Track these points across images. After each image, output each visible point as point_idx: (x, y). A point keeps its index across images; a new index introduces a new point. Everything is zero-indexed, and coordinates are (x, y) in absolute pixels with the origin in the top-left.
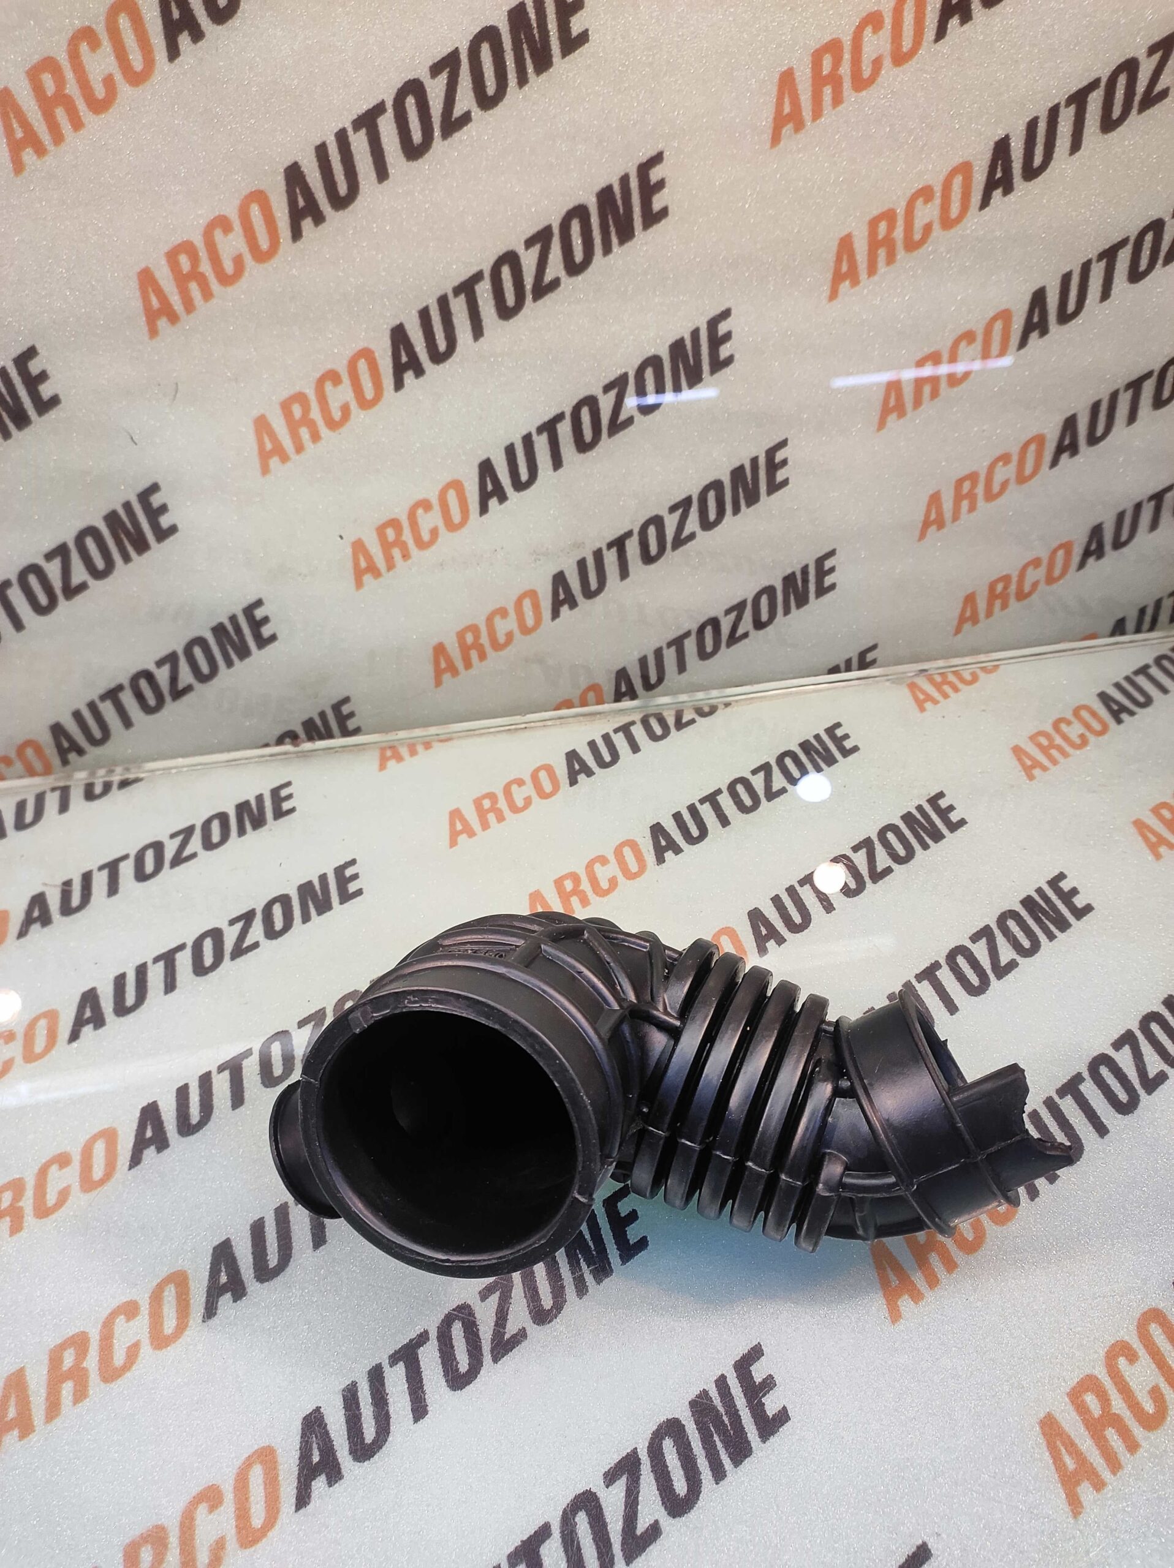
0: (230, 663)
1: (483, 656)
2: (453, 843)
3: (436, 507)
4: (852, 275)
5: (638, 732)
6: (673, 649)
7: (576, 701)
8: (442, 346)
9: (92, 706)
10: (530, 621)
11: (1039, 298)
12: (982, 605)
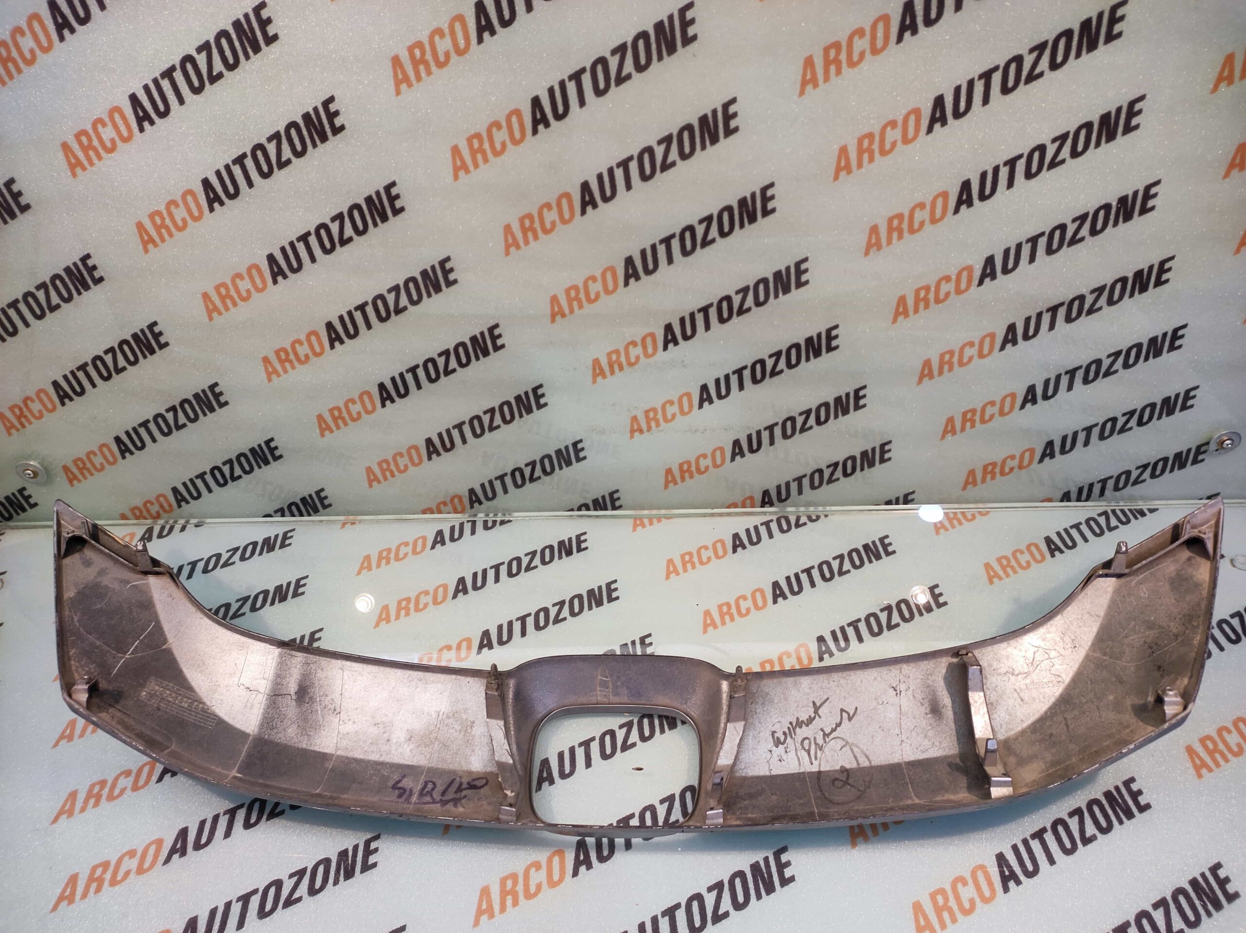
0: (561, 468)
1: (691, 477)
2: (668, 578)
3: (676, 405)
4: (906, 314)
5: (774, 526)
6: (796, 482)
7: (740, 505)
8: (689, 332)
9: (491, 482)
10: (719, 462)
11: (1012, 328)
12: (979, 476)
